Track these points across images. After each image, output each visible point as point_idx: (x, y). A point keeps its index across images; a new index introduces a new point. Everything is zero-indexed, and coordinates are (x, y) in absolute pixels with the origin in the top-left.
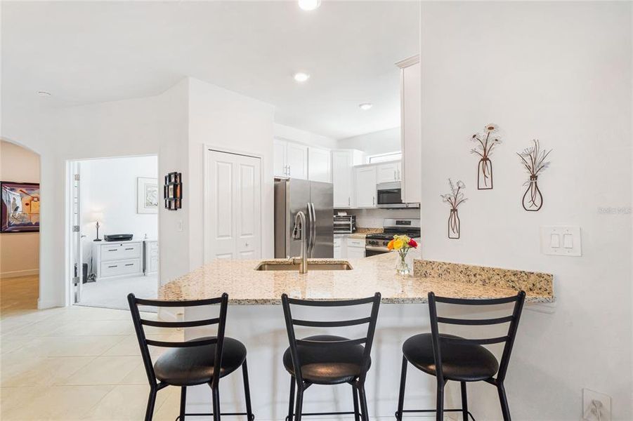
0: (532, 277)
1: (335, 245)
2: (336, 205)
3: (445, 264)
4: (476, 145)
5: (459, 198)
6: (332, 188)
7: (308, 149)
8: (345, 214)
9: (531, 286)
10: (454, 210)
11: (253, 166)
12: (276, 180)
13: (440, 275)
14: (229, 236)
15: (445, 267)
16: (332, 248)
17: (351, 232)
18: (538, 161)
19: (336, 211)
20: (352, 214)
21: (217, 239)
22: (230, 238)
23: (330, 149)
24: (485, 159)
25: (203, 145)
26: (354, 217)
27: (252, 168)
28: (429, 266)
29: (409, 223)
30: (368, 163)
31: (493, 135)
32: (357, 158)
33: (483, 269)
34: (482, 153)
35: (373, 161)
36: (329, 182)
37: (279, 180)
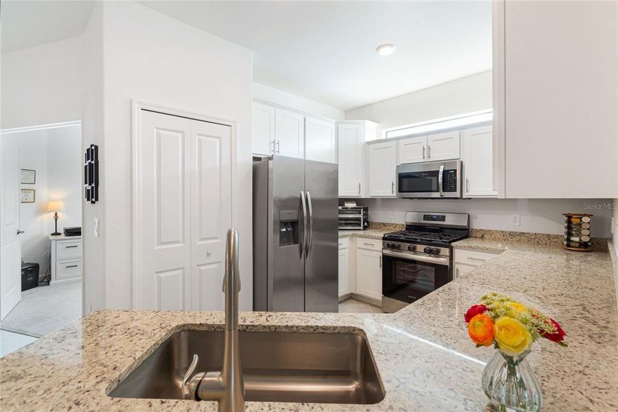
1: (340, 247)
2: (343, 192)
6: (337, 171)
7: (305, 119)
8: (354, 205)
11: (220, 138)
12: (255, 159)
14: (179, 242)
16: (336, 249)
17: (362, 228)
19: (342, 201)
20: (364, 204)
21: (157, 247)
22: (182, 244)
23: (334, 121)
25: (131, 101)
26: (366, 209)
27: (218, 140)
29: (443, 218)
30: (383, 137)
32: (371, 131)
35: (390, 135)
36: (334, 162)
37: (259, 159)
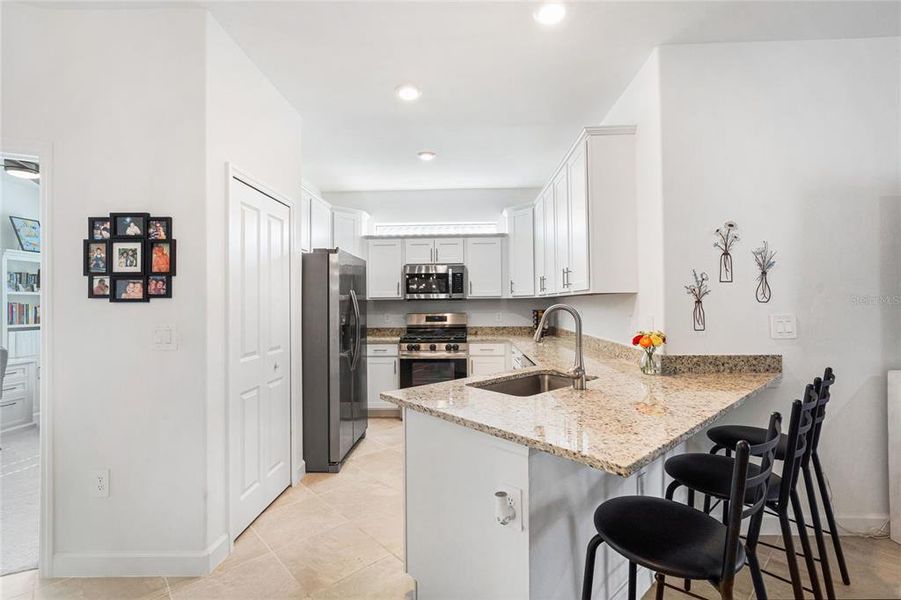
0: (769, 360)
3: (695, 357)
4: (718, 239)
5: (703, 290)
9: (767, 367)
10: (699, 302)
11: (282, 221)
13: (690, 369)
14: (256, 352)
15: (695, 360)
18: (767, 260)
21: (242, 360)
22: (257, 356)
23: (331, 206)
24: (726, 253)
25: (227, 164)
27: (280, 224)
28: (678, 361)
31: (733, 232)
33: (730, 357)
34: (724, 247)
